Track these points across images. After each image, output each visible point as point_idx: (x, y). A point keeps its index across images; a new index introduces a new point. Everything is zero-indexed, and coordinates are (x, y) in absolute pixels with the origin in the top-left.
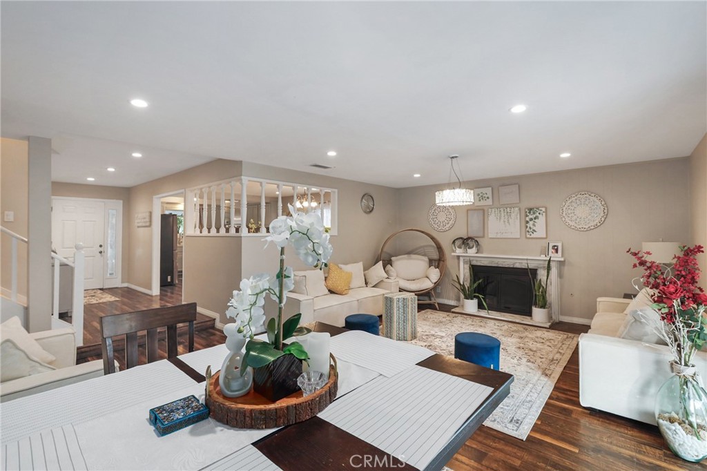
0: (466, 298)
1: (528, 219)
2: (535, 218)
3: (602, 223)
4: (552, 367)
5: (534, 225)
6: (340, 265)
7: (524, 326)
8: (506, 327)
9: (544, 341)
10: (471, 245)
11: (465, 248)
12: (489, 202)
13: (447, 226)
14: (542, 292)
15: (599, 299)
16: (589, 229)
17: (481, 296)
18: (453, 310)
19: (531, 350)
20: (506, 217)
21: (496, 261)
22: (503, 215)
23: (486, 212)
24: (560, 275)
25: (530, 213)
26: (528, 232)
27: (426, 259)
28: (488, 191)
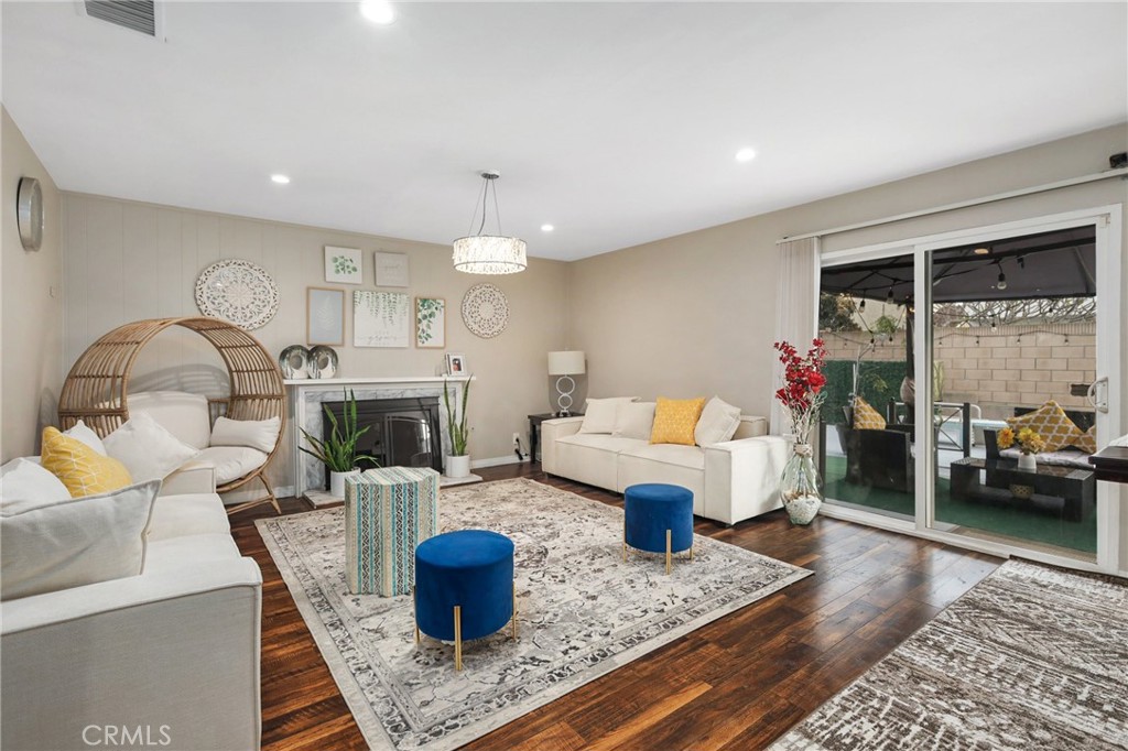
1: (420, 316)
2: (430, 316)
3: (504, 327)
5: (429, 327)
10: (324, 362)
12: (357, 278)
17: (372, 459)
20: (388, 309)
22: (382, 305)
25: (423, 306)
26: (420, 337)
28: (355, 256)
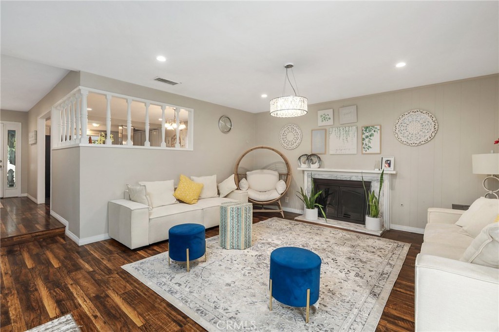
0: (308, 208)
1: (364, 136)
2: (371, 136)
3: (432, 138)
4: (382, 283)
5: (369, 142)
6: (192, 177)
7: (358, 234)
8: (341, 235)
9: (374, 250)
10: (314, 161)
11: (309, 163)
12: (330, 122)
13: (295, 145)
14: (375, 203)
15: (430, 210)
16: (420, 144)
17: (320, 206)
18: (296, 218)
19: (361, 261)
20: (345, 135)
21: (335, 174)
22: (342, 134)
23: (328, 132)
24: (392, 187)
25: (366, 131)
26: (364, 148)
27: (276, 174)
28: (330, 112)
